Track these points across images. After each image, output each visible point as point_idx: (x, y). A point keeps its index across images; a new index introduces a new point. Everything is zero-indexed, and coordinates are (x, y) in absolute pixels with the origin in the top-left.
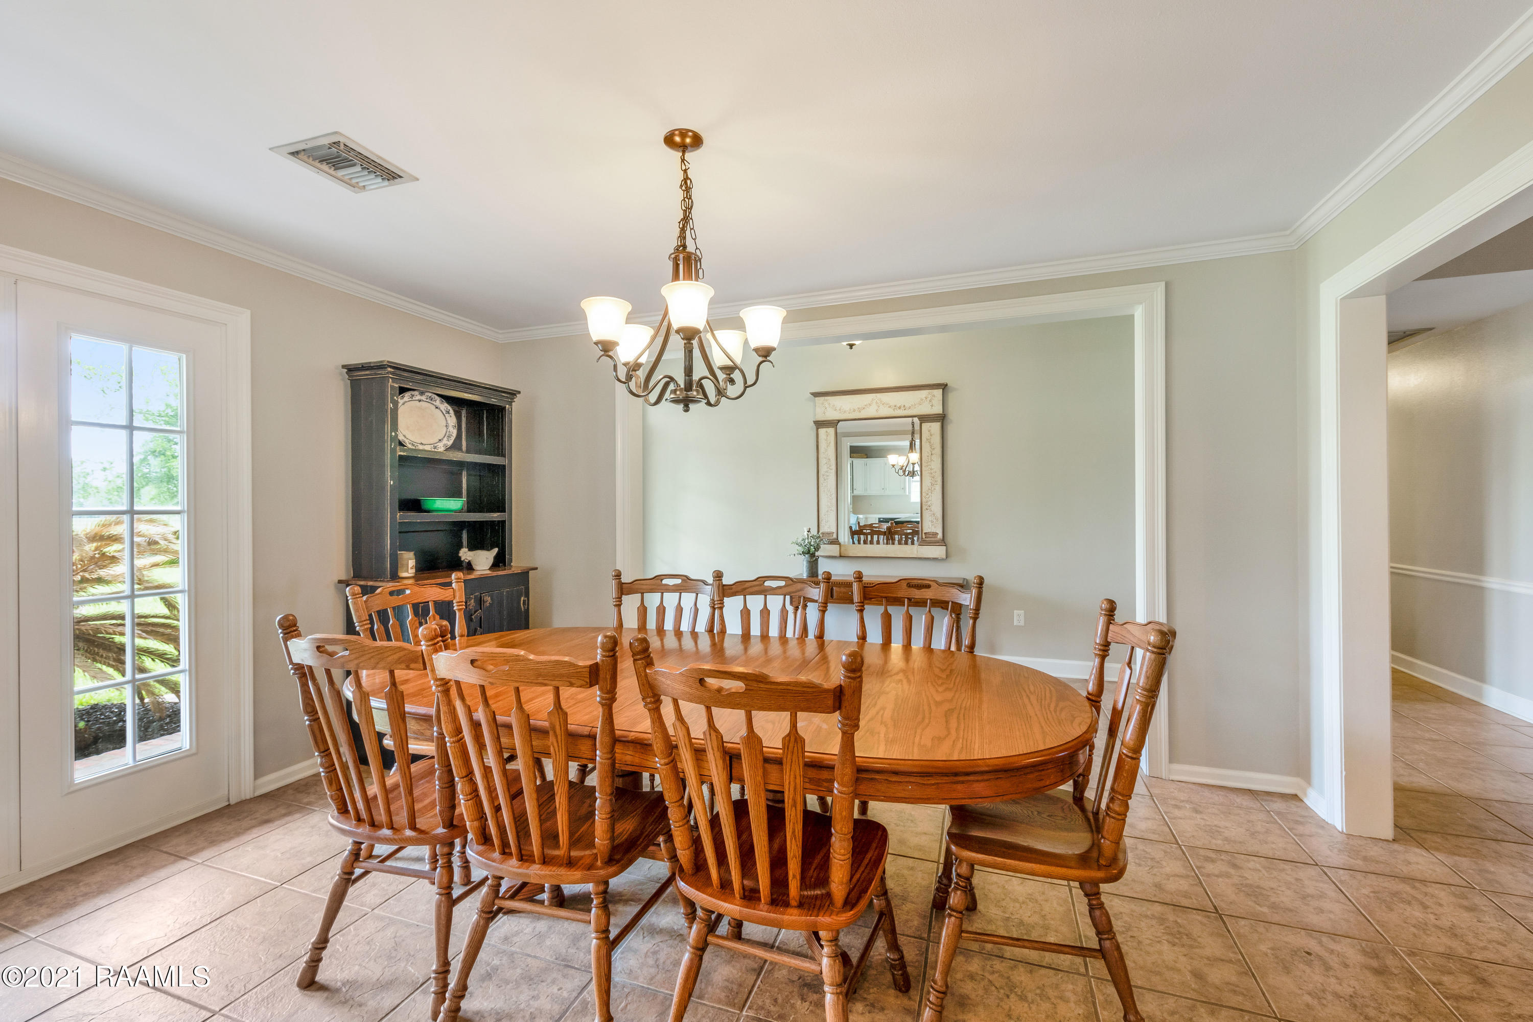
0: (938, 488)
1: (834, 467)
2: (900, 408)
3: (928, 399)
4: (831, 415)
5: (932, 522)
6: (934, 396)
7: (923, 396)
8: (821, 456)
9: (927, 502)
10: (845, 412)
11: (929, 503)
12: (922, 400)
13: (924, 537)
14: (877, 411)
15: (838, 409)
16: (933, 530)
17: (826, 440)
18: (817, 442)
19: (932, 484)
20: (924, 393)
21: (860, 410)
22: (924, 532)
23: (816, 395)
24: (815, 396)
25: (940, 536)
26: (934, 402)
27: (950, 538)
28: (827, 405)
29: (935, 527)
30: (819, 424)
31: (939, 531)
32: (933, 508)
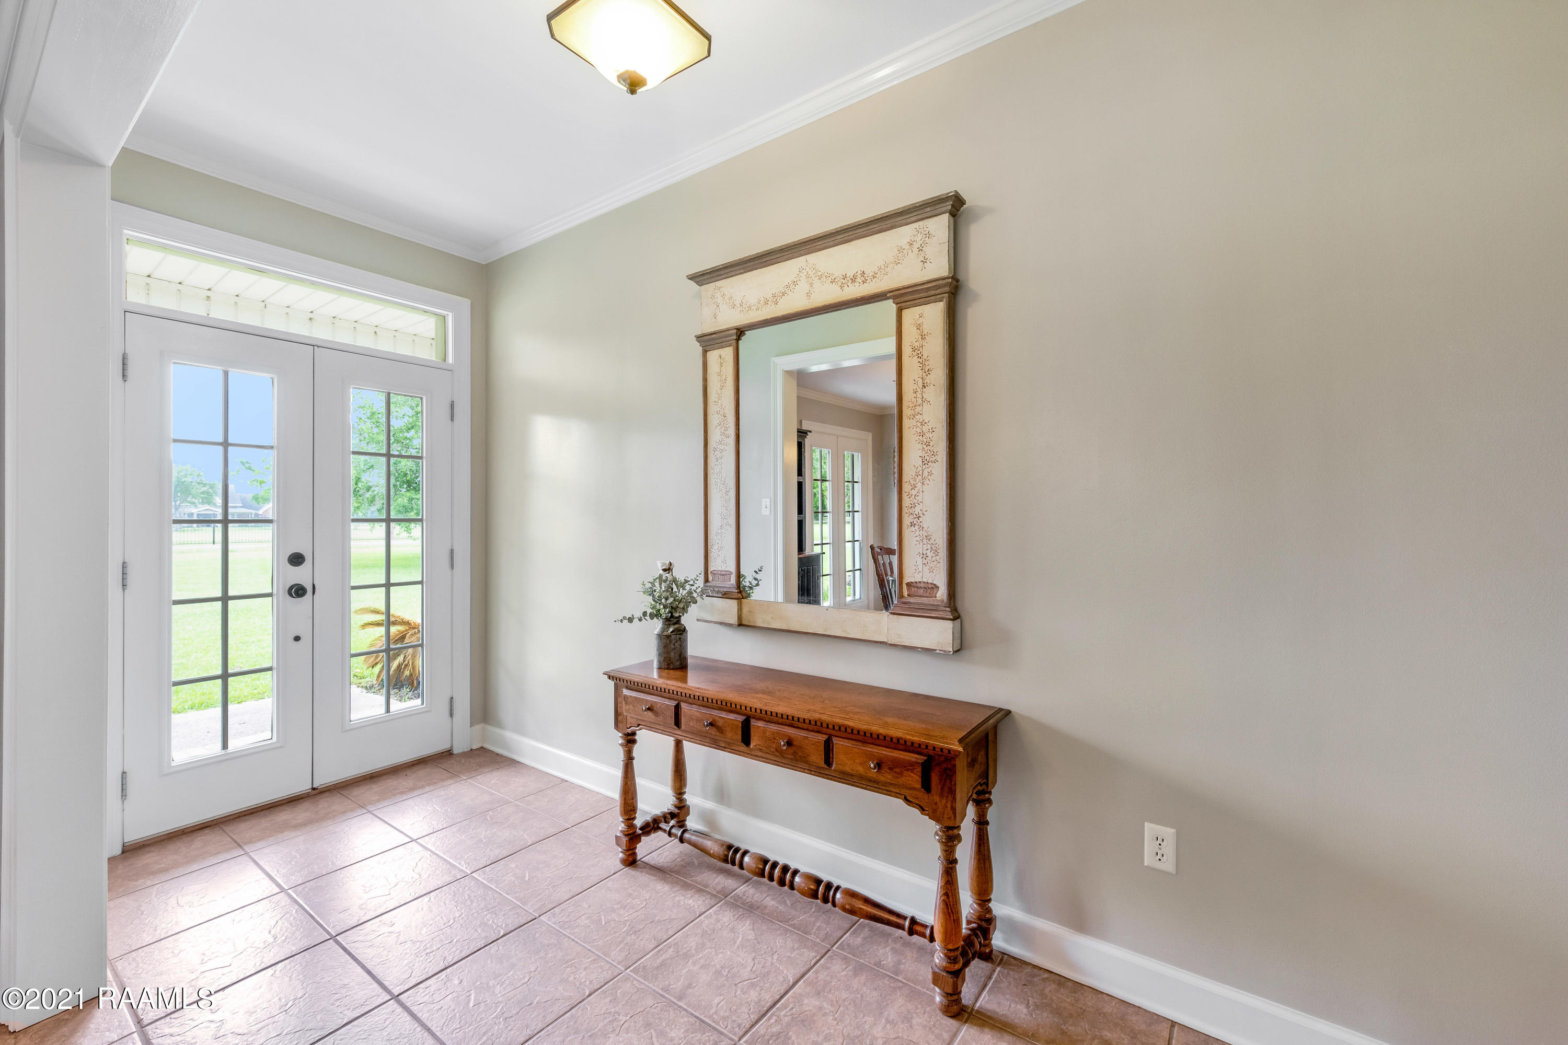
0: (939, 471)
1: (732, 431)
2: (853, 280)
3: (916, 245)
4: (730, 319)
5: (924, 556)
6: (929, 235)
7: (904, 242)
8: (712, 408)
9: (913, 506)
10: (750, 308)
11: (917, 510)
12: (901, 250)
13: (905, 593)
14: (808, 295)
15: (737, 303)
16: (928, 578)
17: (719, 374)
18: (705, 380)
19: (925, 462)
20: (904, 234)
21: (775, 299)
22: (907, 580)
23: (702, 278)
24: (700, 284)
25: (942, 593)
26: (929, 251)
27: (969, 600)
28: (720, 300)
29: (931, 571)
30: (708, 341)
31: (940, 580)
32: (926, 521)
